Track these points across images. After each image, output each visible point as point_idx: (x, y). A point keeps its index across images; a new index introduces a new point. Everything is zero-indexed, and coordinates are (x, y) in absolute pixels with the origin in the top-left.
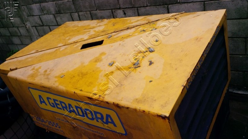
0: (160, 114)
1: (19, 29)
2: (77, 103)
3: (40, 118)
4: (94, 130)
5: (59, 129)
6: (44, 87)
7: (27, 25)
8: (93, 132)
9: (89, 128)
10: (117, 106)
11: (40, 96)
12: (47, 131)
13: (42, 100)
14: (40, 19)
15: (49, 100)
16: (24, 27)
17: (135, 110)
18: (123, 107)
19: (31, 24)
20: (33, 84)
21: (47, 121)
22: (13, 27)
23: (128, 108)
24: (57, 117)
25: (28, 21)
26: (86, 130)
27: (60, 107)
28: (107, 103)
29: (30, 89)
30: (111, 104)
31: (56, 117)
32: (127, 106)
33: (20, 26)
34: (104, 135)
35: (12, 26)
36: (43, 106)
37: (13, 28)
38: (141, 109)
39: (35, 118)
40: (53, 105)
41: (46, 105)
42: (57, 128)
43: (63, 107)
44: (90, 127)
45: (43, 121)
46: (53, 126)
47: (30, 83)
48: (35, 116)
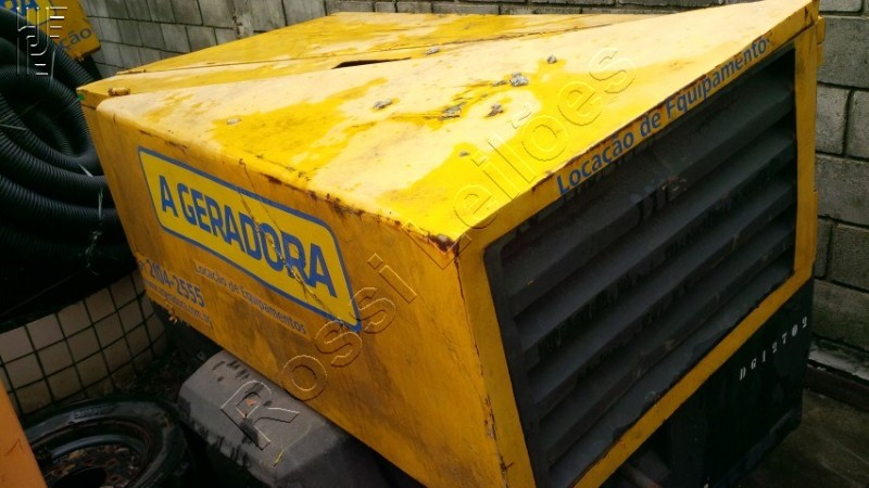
0: (436, 234)
1: (217, 34)
2: (244, 203)
3: (158, 267)
4: (282, 312)
5: (200, 309)
6: (172, 144)
7: (241, 24)
8: (279, 321)
9: (269, 304)
10: (336, 206)
11: (163, 180)
12: (171, 319)
13: (167, 198)
14: (281, 9)
15: (184, 194)
16: (231, 29)
17: (377, 219)
18: (349, 210)
19: (253, 24)
20: (149, 134)
21: (174, 277)
22: (202, 25)
23: (360, 213)
24: (198, 264)
25: (247, 11)
26: (264, 312)
27: (206, 220)
28: (313, 195)
29: (143, 154)
30: (321, 200)
31: (196, 262)
32: (358, 206)
33: (222, 25)
34: (305, 333)
35: (200, 23)
36: (168, 219)
37: (201, 28)
38: (391, 217)
39: (147, 265)
40: (190, 214)
41: (176, 214)
42: (197, 307)
43: (214, 222)
44: (272, 300)
45: (165, 281)
46: (187, 297)
47: (143, 132)
48: (148, 261)
